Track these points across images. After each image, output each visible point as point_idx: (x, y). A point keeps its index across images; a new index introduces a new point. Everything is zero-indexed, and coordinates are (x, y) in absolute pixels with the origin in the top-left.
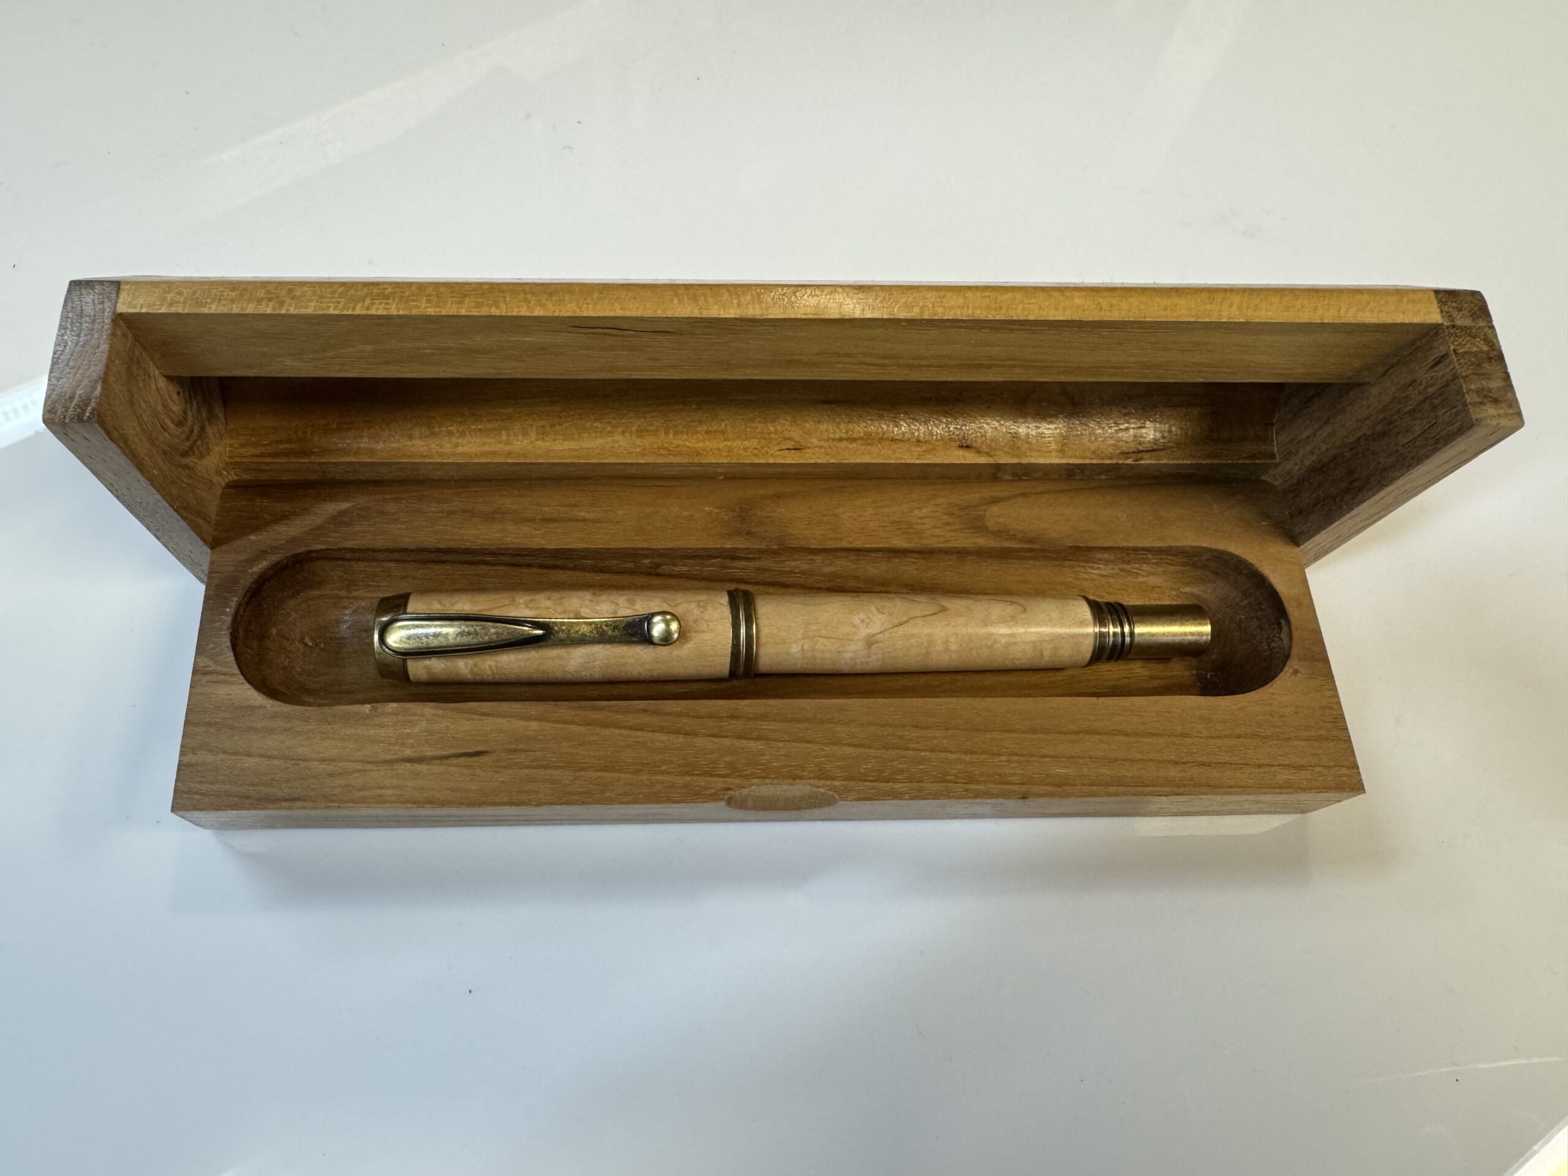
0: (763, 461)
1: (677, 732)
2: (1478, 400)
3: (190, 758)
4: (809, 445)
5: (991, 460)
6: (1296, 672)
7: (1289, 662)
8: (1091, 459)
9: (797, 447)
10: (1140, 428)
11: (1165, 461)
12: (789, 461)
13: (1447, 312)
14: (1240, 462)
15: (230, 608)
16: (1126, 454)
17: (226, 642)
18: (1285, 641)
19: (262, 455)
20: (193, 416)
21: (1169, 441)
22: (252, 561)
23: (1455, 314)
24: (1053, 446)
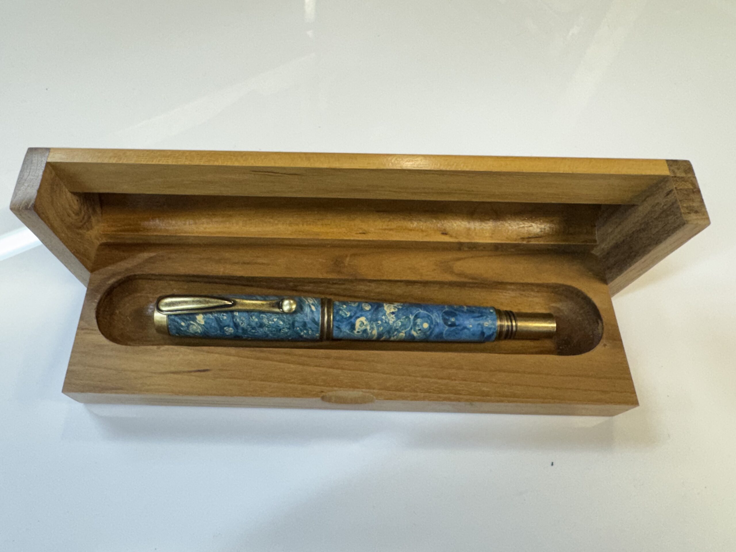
0: (347, 238)
1: (299, 364)
2: (687, 211)
3: (73, 368)
4: (370, 232)
5: (456, 240)
6: (605, 345)
7: (602, 340)
8: (506, 241)
9: (364, 232)
10: (530, 226)
11: (542, 243)
12: (360, 239)
13: (672, 170)
14: (579, 244)
15: (96, 299)
16: (523, 239)
17: (94, 315)
18: (600, 331)
19: (118, 231)
20: (84, 212)
21: (544, 233)
22: (109, 278)
23: (676, 171)
24: (487, 235)
